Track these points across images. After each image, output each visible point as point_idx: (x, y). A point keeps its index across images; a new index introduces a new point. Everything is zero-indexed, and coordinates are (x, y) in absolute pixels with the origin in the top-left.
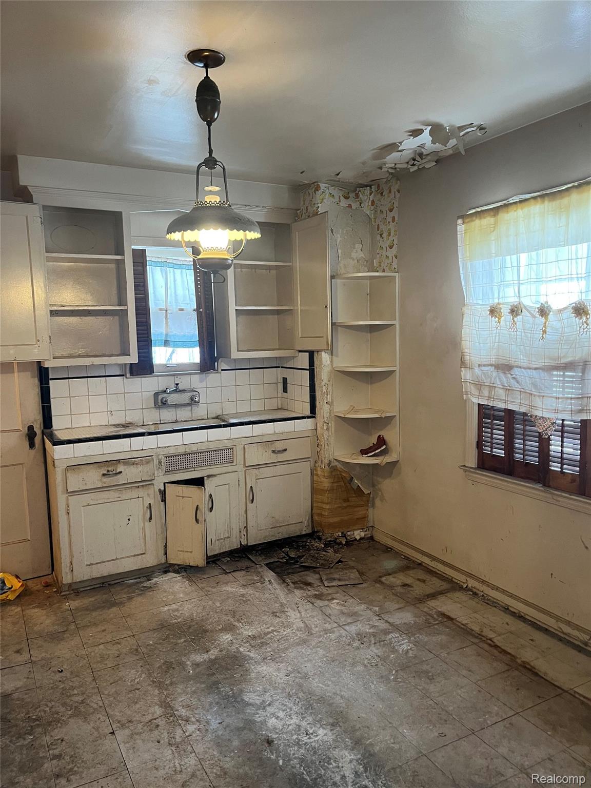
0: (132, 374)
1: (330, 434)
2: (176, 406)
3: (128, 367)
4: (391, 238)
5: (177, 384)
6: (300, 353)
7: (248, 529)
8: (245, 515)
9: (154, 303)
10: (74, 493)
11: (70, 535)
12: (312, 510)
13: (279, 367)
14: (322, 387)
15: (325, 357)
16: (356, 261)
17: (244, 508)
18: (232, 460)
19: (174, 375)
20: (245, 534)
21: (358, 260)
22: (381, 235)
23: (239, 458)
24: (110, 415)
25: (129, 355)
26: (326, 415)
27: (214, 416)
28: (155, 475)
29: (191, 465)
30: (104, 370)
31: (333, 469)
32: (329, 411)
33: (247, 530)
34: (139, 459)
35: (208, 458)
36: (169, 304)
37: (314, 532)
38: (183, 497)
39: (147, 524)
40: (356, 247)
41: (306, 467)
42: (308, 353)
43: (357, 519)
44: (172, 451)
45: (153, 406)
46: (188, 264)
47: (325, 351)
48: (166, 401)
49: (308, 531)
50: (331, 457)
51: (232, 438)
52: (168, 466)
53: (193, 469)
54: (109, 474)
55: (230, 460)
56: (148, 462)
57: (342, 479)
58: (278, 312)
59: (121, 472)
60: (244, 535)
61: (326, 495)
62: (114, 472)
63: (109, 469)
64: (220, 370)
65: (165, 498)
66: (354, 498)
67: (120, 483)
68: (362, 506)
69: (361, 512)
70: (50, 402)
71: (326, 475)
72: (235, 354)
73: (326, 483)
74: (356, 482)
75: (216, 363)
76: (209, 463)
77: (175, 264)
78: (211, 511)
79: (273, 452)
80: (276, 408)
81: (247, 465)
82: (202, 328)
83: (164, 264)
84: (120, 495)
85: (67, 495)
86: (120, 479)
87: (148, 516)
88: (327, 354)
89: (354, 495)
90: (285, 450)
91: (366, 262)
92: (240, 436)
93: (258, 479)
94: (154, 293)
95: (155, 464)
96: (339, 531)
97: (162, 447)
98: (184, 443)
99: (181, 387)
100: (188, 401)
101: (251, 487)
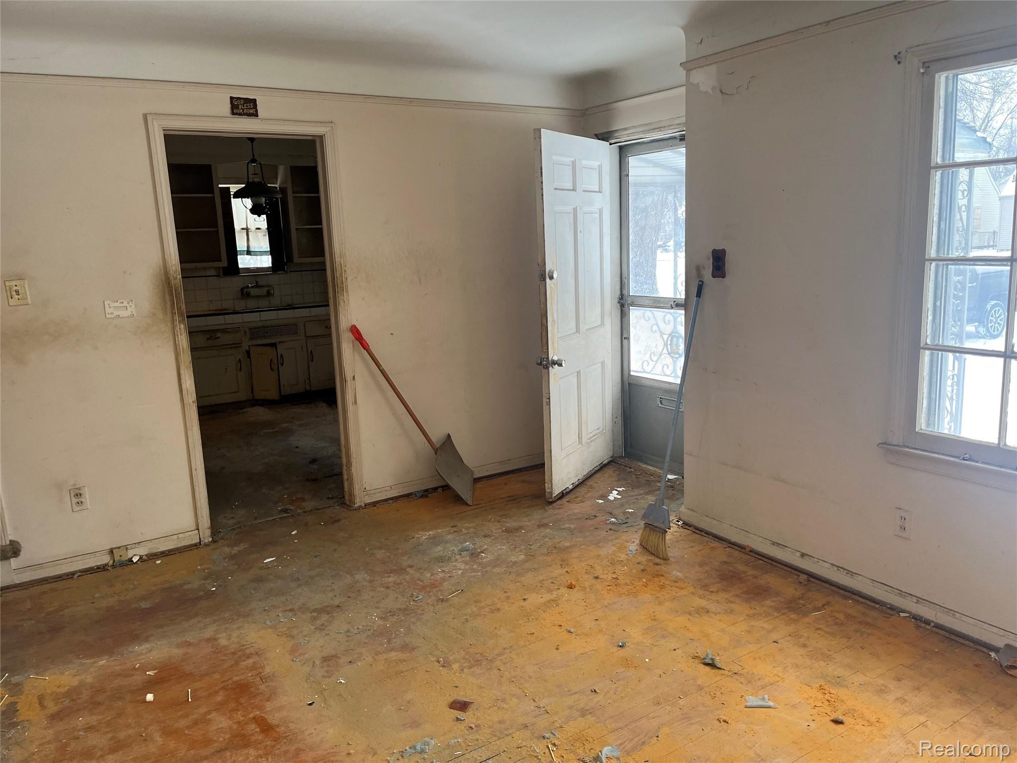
0: (225, 274)
2: (257, 296)
3: (221, 270)
5: (257, 282)
7: (311, 380)
8: (308, 370)
17: (307, 364)
18: (296, 332)
19: (255, 275)
20: (309, 383)
23: (301, 331)
25: (221, 261)
28: (243, 340)
29: (267, 334)
30: (204, 272)
34: (231, 329)
35: (279, 331)
38: (263, 354)
39: (239, 372)
44: (253, 325)
45: (240, 296)
48: (249, 293)
51: (295, 317)
52: (251, 334)
53: (269, 337)
54: (212, 339)
56: (237, 332)
59: (219, 338)
62: (215, 337)
63: (212, 335)
64: (288, 272)
65: (250, 355)
67: (219, 345)
72: (296, 259)
75: (284, 267)
76: (279, 334)
78: (282, 365)
79: (327, 327)
81: (307, 336)
84: (220, 352)
86: (219, 342)
87: (239, 367)
92: (303, 316)
93: (316, 346)
95: (242, 333)
97: (247, 322)
99: (260, 283)
100: (265, 293)
101: (311, 351)
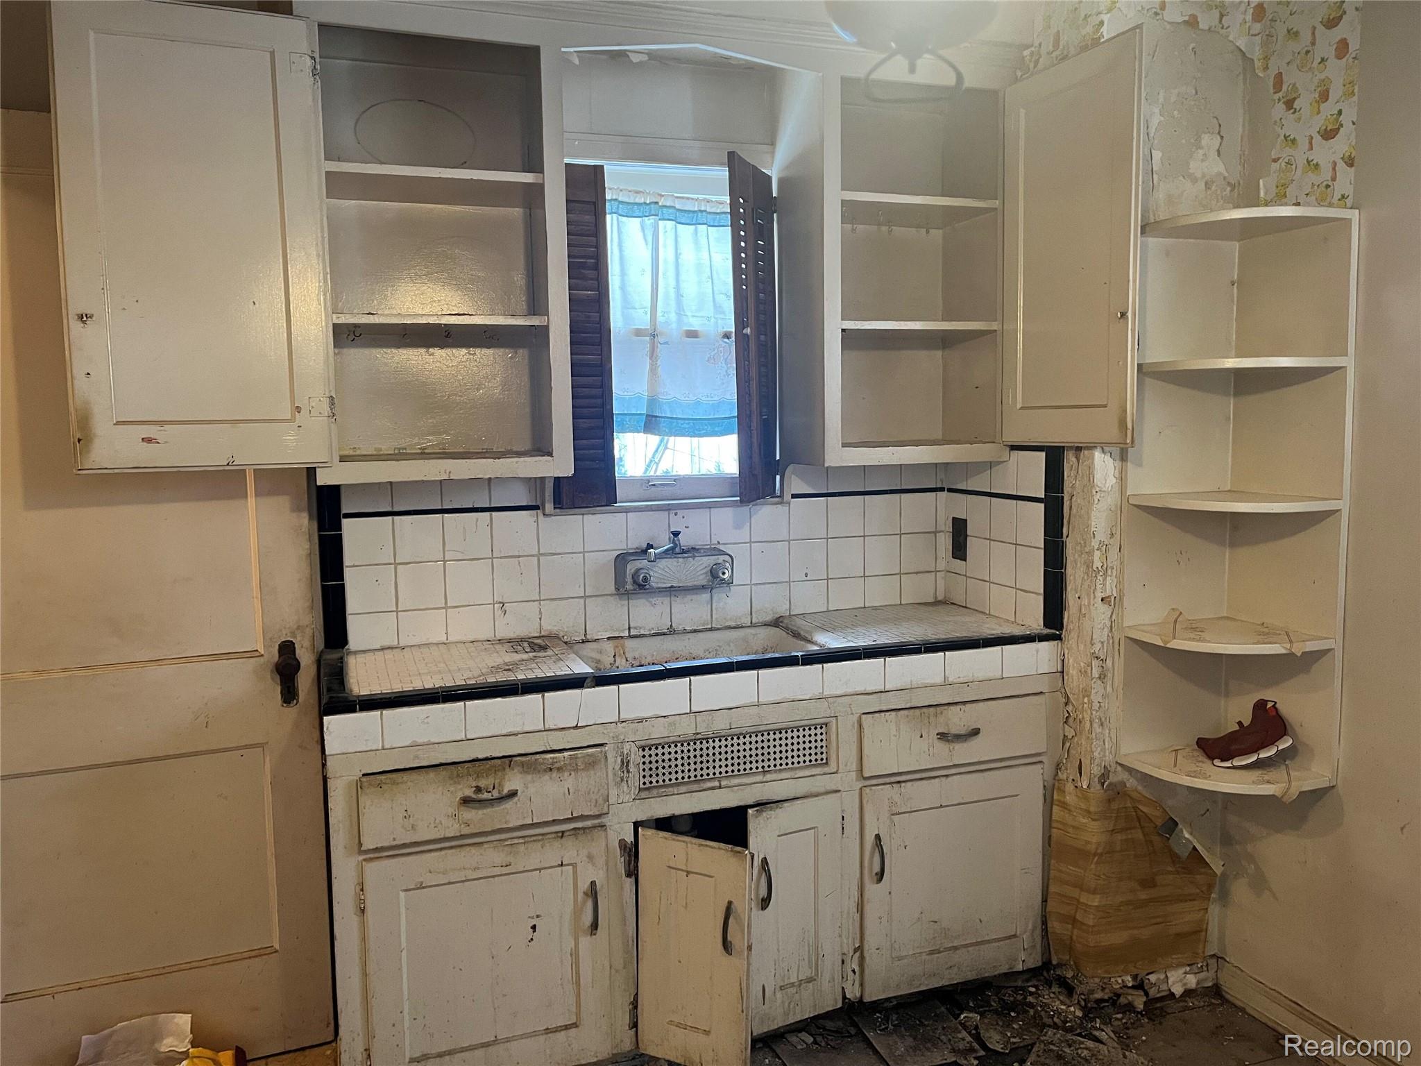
0: (559, 504)
1: (1109, 689)
2: (672, 591)
3: (549, 487)
4: (1329, 108)
5: (676, 534)
6: (1015, 454)
7: (866, 954)
8: (857, 916)
9: (623, 313)
10: (378, 853)
11: (365, 974)
12: (1045, 901)
13: (942, 489)
14: (1090, 553)
15: (1103, 466)
16: (1202, 185)
17: (856, 894)
18: (824, 756)
19: (668, 509)
20: (857, 969)
21: (1206, 183)
22: (1289, 104)
23: (846, 753)
24: (499, 613)
25: (550, 454)
26: (1101, 635)
27: (769, 618)
28: (611, 802)
29: (711, 771)
30: (487, 492)
31: (1115, 793)
32: (1108, 624)
33: (862, 958)
34: (566, 754)
35: (759, 752)
36: (660, 319)
37: (1047, 965)
38: (688, 873)
39: (585, 941)
40: (1204, 143)
41: (1031, 782)
42: (1043, 454)
43: (1178, 935)
44: (658, 732)
45: (612, 589)
46: (713, 210)
47: (1103, 446)
48: (645, 579)
49: (1031, 964)
50: (1109, 758)
51: (826, 693)
52: (647, 773)
53: (717, 784)
54: (480, 801)
55: (819, 757)
56: (591, 764)
57: (1139, 820)
58: (945, 341)
59: (513, 794)
60: (854, 971)
61: (1093, 866)
62: (496, 794)
63: (482, 783)
64: (787, 497)
65: (637, 867)
66: (1171, 877)
67: (510, 825)
68: (1191, 898)
69: (1184, 917)
70: (341, 578)
71: (1092, 809)
72: (837, 455)
73: (1093, 833)
74: (1187, 835)
75: (778, 477)
76: (760, 764)
77: (679, 210)
78: (764, 908)
79: (943, 736)
80: (931, 600)
81: (866, 774)
82: (748, 381)
83: (649, 209)
84: (510, 859)
85: (361, 858)
86: (511, 814)
87: (587, 918)
88: (1107, 457)
89: (1170, 869)
90: (976, 732)
91: (1229, 189)
92: (850, 690)
93: (896, 814)
94: (623, 287)
95: (610, 768)
96: (1126, 972)
97: (632, 721)
98: (694, 709)
99: (685, 540)
100: (702, 580)
101: (878, 837)
